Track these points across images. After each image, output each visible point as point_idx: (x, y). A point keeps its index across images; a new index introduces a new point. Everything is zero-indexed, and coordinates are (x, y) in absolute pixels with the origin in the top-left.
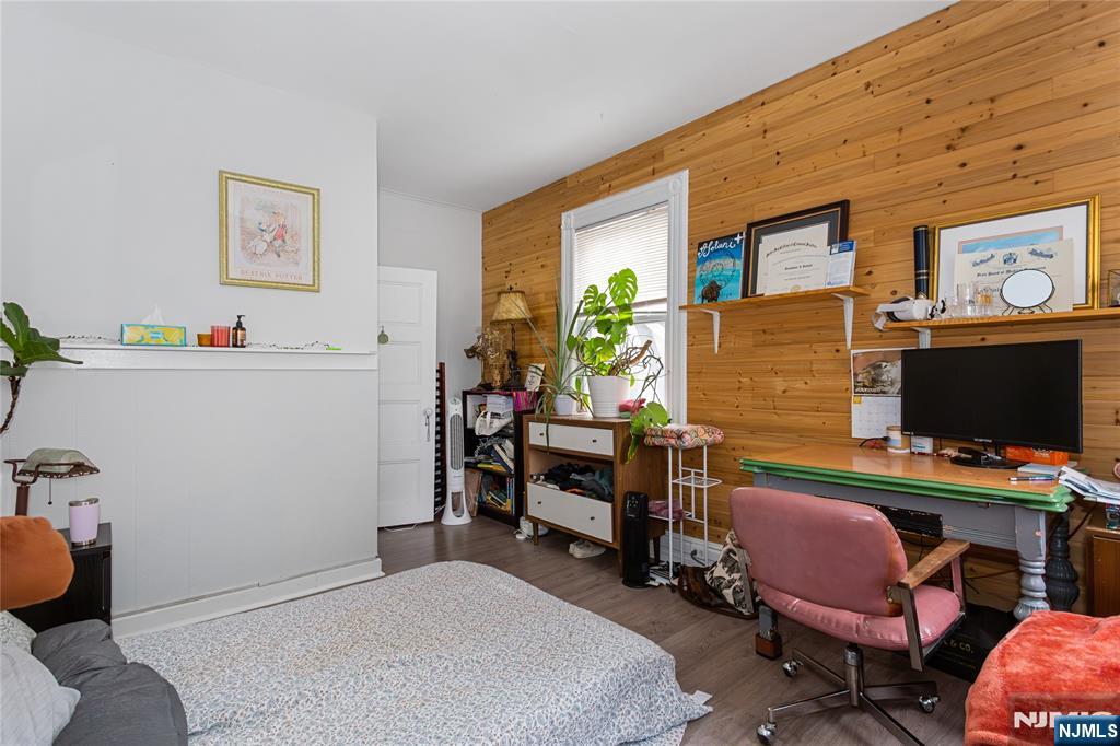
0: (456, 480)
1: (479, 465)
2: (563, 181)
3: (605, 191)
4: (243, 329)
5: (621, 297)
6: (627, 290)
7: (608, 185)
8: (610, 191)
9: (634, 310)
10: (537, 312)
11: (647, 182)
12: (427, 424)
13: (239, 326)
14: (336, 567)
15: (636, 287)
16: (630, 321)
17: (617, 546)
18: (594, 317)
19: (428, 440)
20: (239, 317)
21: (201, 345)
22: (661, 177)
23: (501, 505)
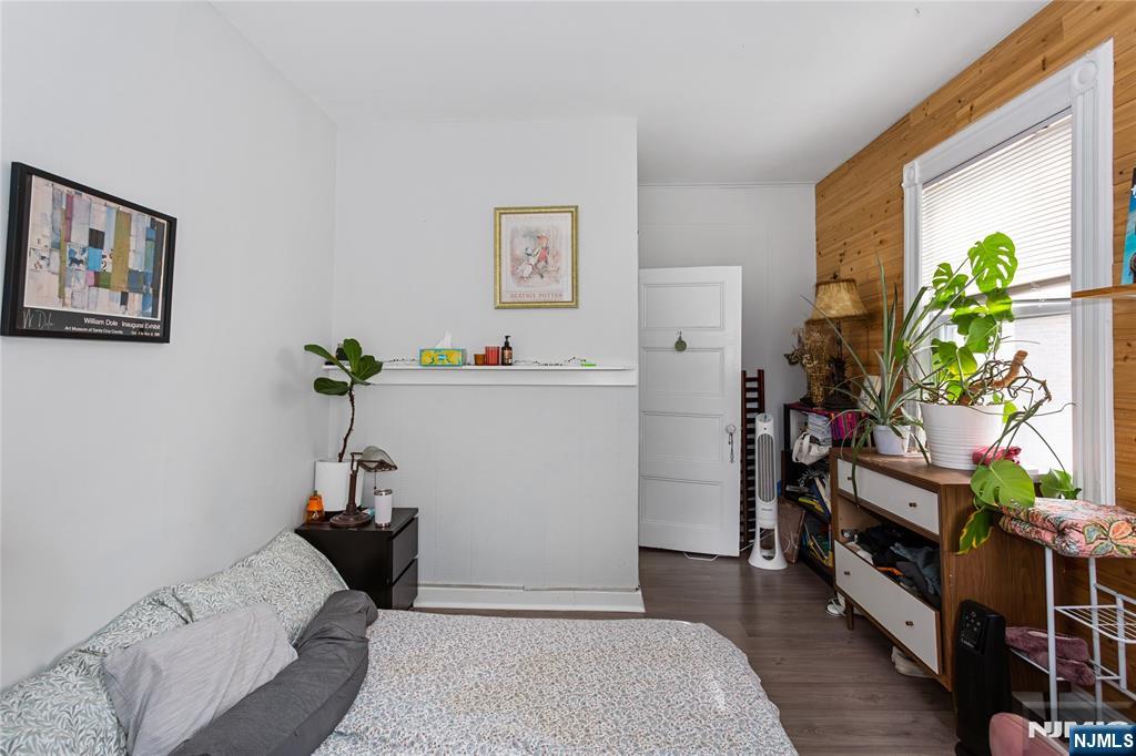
0: (767, 515)
1: (800, 499)
2: (905, 120)
3: (963, 118)
4: (510, 349)
5: (990, 278)
6: (1001, 267)
7: (968, 108)
8: (971, 116)
9: (1013, 298)
10: (872, 306)
11: (1034, 84)
12: (731, 443)
13: (507, 346)
14: (594, 589)
15: (1014, 261)
16: (1007, 315)
17: (946, 683)
18: (953, 310)
19: (732, 461)
20: (507, 337)
21: (476, 364)
22: (1056, 70)
23: (822, 557)
